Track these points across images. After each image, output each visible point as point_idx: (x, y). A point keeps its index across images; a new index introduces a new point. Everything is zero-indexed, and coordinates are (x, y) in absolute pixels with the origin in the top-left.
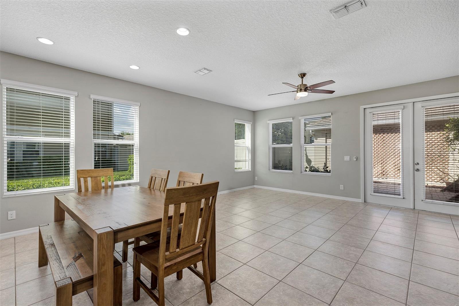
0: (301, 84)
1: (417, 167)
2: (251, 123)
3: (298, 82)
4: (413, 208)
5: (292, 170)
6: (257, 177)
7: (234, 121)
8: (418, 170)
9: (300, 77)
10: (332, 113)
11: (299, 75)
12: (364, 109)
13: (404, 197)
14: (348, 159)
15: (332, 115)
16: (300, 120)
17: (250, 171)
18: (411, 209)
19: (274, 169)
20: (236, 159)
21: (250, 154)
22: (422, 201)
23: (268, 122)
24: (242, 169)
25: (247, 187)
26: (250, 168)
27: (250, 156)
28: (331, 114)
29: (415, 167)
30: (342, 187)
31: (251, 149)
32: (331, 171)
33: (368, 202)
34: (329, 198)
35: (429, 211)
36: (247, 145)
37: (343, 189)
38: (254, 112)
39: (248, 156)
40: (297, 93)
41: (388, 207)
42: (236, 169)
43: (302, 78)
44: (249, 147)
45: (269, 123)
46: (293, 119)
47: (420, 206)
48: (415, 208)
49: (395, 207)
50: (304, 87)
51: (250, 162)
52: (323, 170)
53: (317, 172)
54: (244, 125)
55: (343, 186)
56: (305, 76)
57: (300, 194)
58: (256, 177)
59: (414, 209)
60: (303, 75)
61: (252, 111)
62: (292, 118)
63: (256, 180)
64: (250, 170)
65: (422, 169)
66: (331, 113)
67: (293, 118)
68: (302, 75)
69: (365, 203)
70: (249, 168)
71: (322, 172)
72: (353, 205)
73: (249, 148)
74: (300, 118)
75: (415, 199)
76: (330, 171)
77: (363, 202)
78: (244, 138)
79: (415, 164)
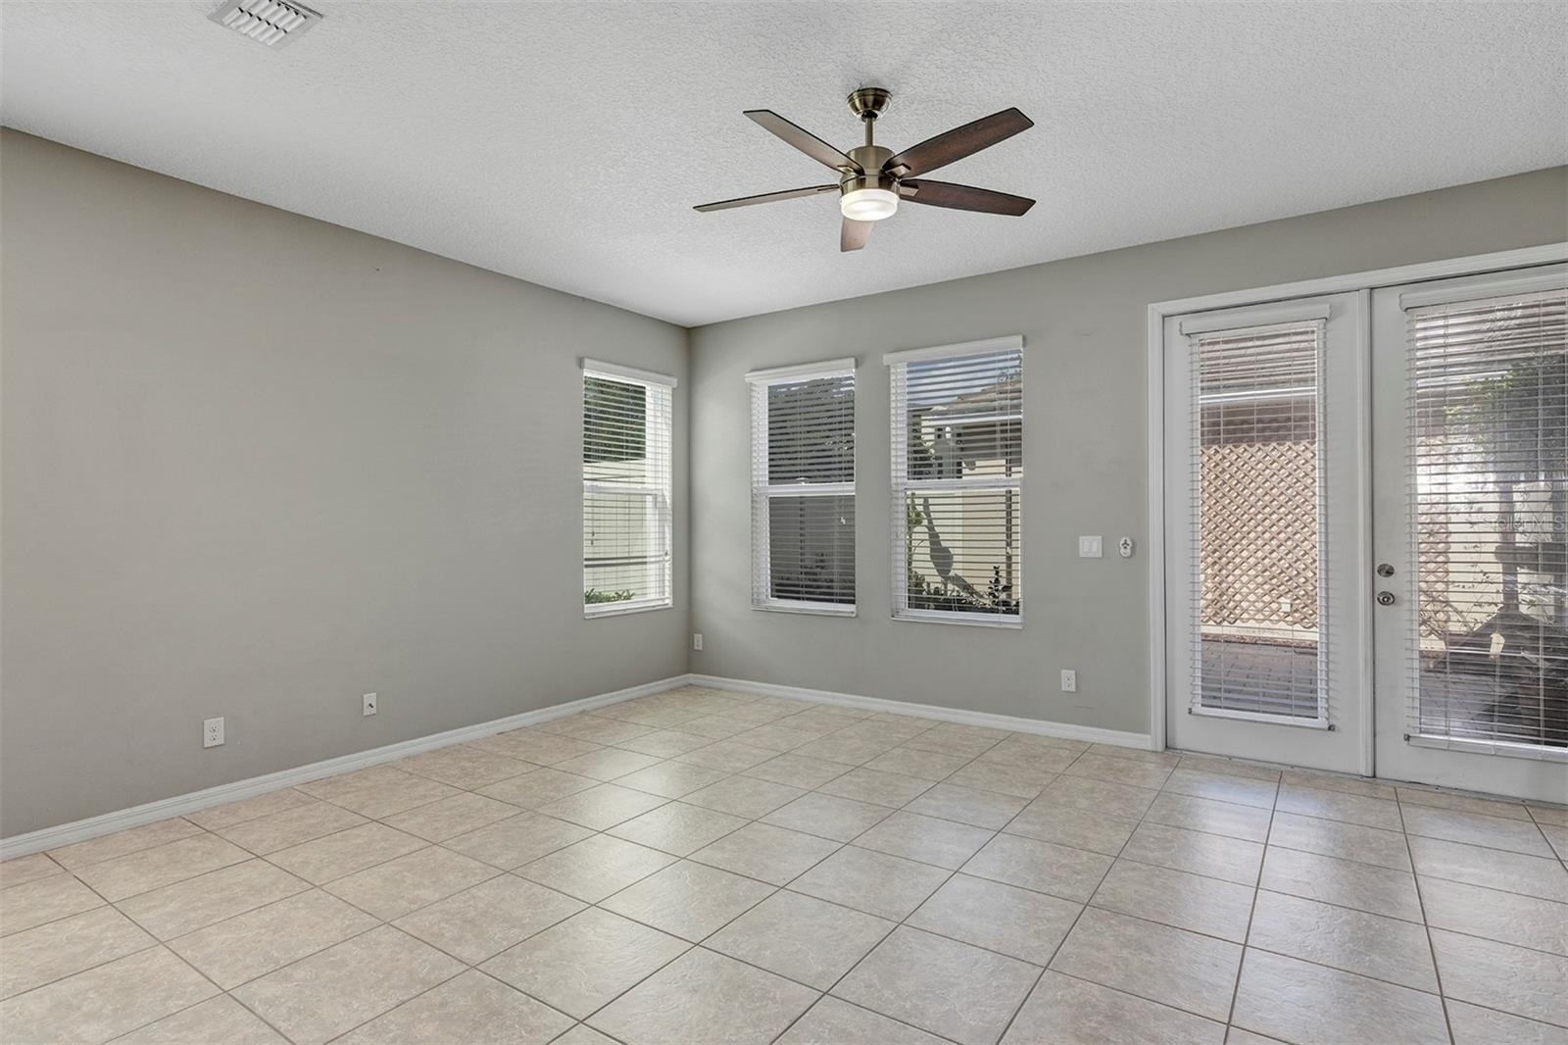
0: (864, 144)
1: (1384, 584)
2: (674, 381)
3: (847, 133)
4: (1370, 774)
5: (853, 602)
6: (700, 636)
7: (581, 364)
8: (1388, 599)
9: (856, 110)
10: (1024, 339)
11: (851, 99)
12: (1164, 317)
13: (1333, 722)
14: (1094, 549)
15: (1024, 345)
16: (888, 366)
17: (665, 610)
18: (1362, 776)
19: (778, 597)
20: (588, 552)
21: (667, 529)
22: (1408, 738)
23: (750, 377)
24: (634, 599)
25: (655, 683)
26: (667, 595)
27: (668, 536)
28: (1021, 343)
29: (1376, 588)
30: (1068, 680)
31: (673, 502)
32: (1021, 605)
33: (1179, 745)
34: (1014, 733)
35: (1438, 787)
36: (653, 487)
37: (1073, 688)
38: (689, 329)
39: (656, 538)
40: (843, 194)
41: (1264, 768)
42: (591, 599)
43: (870, 116)
44: (663, 496)
45: (754, 382)
46: (857, 367)
47: (1398, 762)
48: (1378, 775)
49: (1296, 769)
50: (877, 161)
51: (668, 565)
52: (988, 602)
53: (961, 609)
54: (641, 391)
55: (1074, 672)
56: (884, 107)
57: (888, 713)
58: (696, 635)
59: (1374, 776)
60: (871, 102)
61: (683, 328)
62: (853, 360)
63: (696, 648)
64: (667, 601)
65: (1407, 596)
66: (1019, 339)
67: (857, 361)
68: (870, 99)
69: (1169, 753)
70: (664, 592)
71: (984, 610)
72: (1118, 762)
73: (664, 502)
74: (887, 359)
75: (1378, 730)
76: (1017, 605)
77: (1160, 747)
78: (639, 453)
79: (1376, 572)
